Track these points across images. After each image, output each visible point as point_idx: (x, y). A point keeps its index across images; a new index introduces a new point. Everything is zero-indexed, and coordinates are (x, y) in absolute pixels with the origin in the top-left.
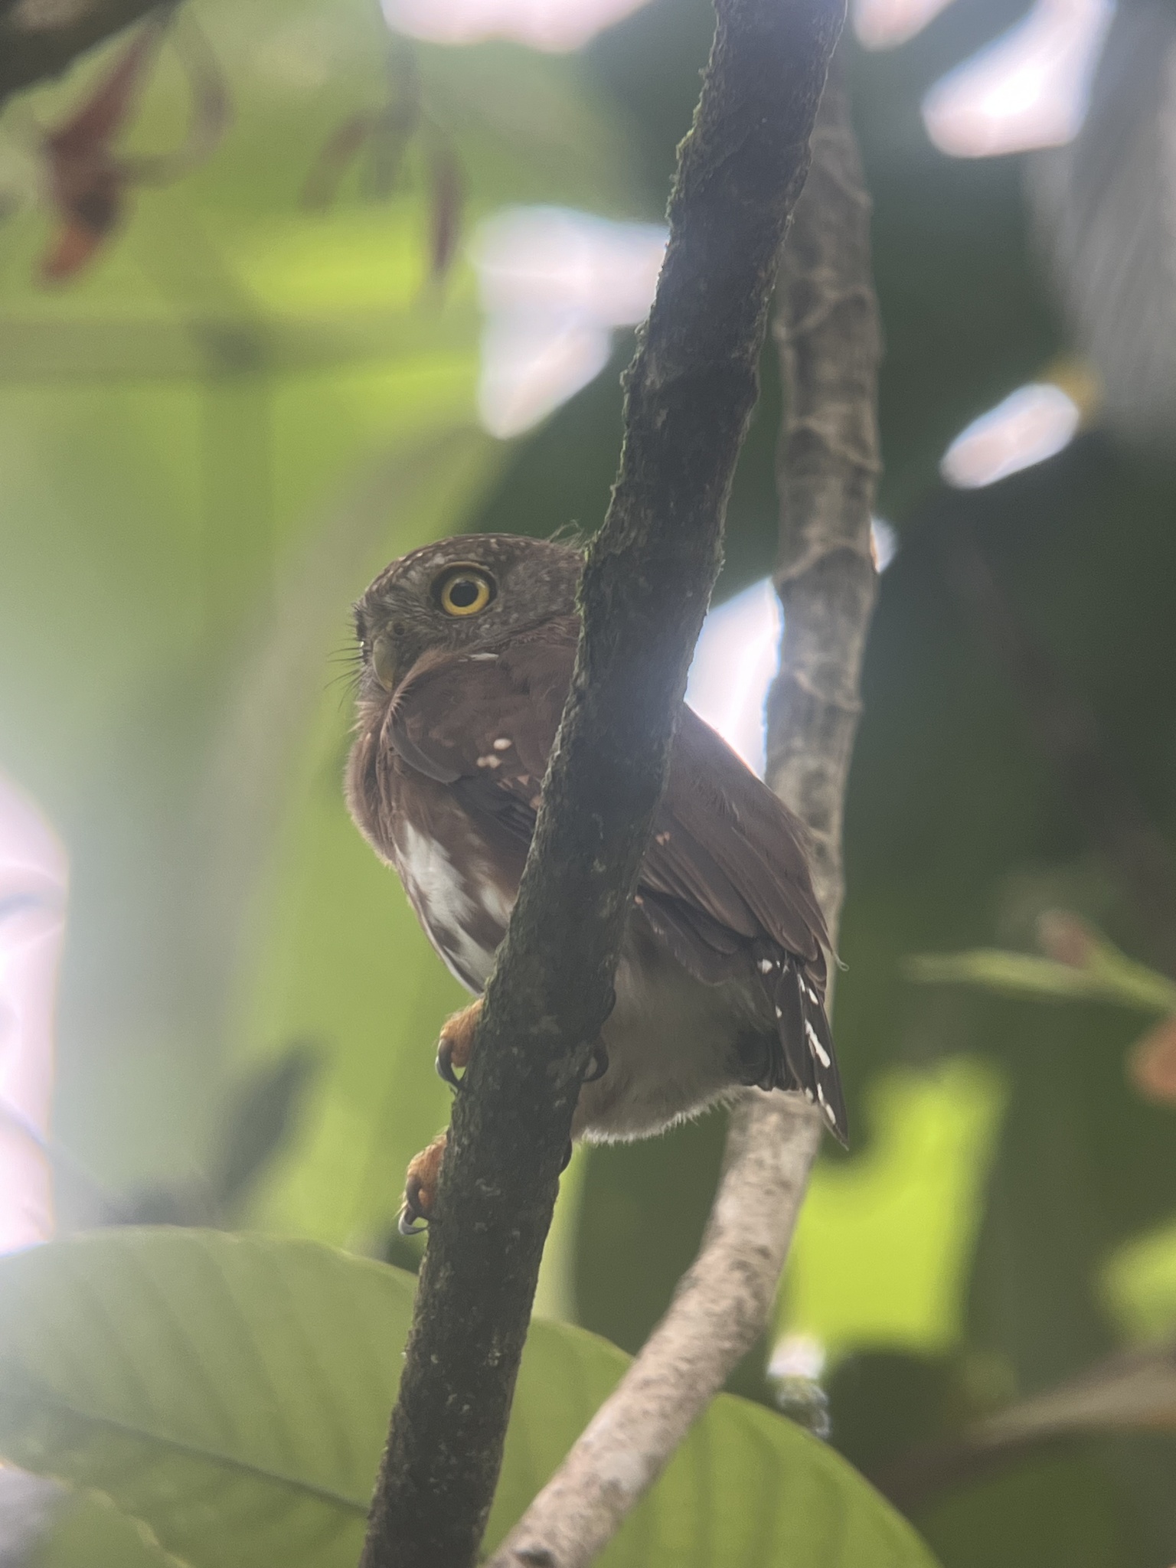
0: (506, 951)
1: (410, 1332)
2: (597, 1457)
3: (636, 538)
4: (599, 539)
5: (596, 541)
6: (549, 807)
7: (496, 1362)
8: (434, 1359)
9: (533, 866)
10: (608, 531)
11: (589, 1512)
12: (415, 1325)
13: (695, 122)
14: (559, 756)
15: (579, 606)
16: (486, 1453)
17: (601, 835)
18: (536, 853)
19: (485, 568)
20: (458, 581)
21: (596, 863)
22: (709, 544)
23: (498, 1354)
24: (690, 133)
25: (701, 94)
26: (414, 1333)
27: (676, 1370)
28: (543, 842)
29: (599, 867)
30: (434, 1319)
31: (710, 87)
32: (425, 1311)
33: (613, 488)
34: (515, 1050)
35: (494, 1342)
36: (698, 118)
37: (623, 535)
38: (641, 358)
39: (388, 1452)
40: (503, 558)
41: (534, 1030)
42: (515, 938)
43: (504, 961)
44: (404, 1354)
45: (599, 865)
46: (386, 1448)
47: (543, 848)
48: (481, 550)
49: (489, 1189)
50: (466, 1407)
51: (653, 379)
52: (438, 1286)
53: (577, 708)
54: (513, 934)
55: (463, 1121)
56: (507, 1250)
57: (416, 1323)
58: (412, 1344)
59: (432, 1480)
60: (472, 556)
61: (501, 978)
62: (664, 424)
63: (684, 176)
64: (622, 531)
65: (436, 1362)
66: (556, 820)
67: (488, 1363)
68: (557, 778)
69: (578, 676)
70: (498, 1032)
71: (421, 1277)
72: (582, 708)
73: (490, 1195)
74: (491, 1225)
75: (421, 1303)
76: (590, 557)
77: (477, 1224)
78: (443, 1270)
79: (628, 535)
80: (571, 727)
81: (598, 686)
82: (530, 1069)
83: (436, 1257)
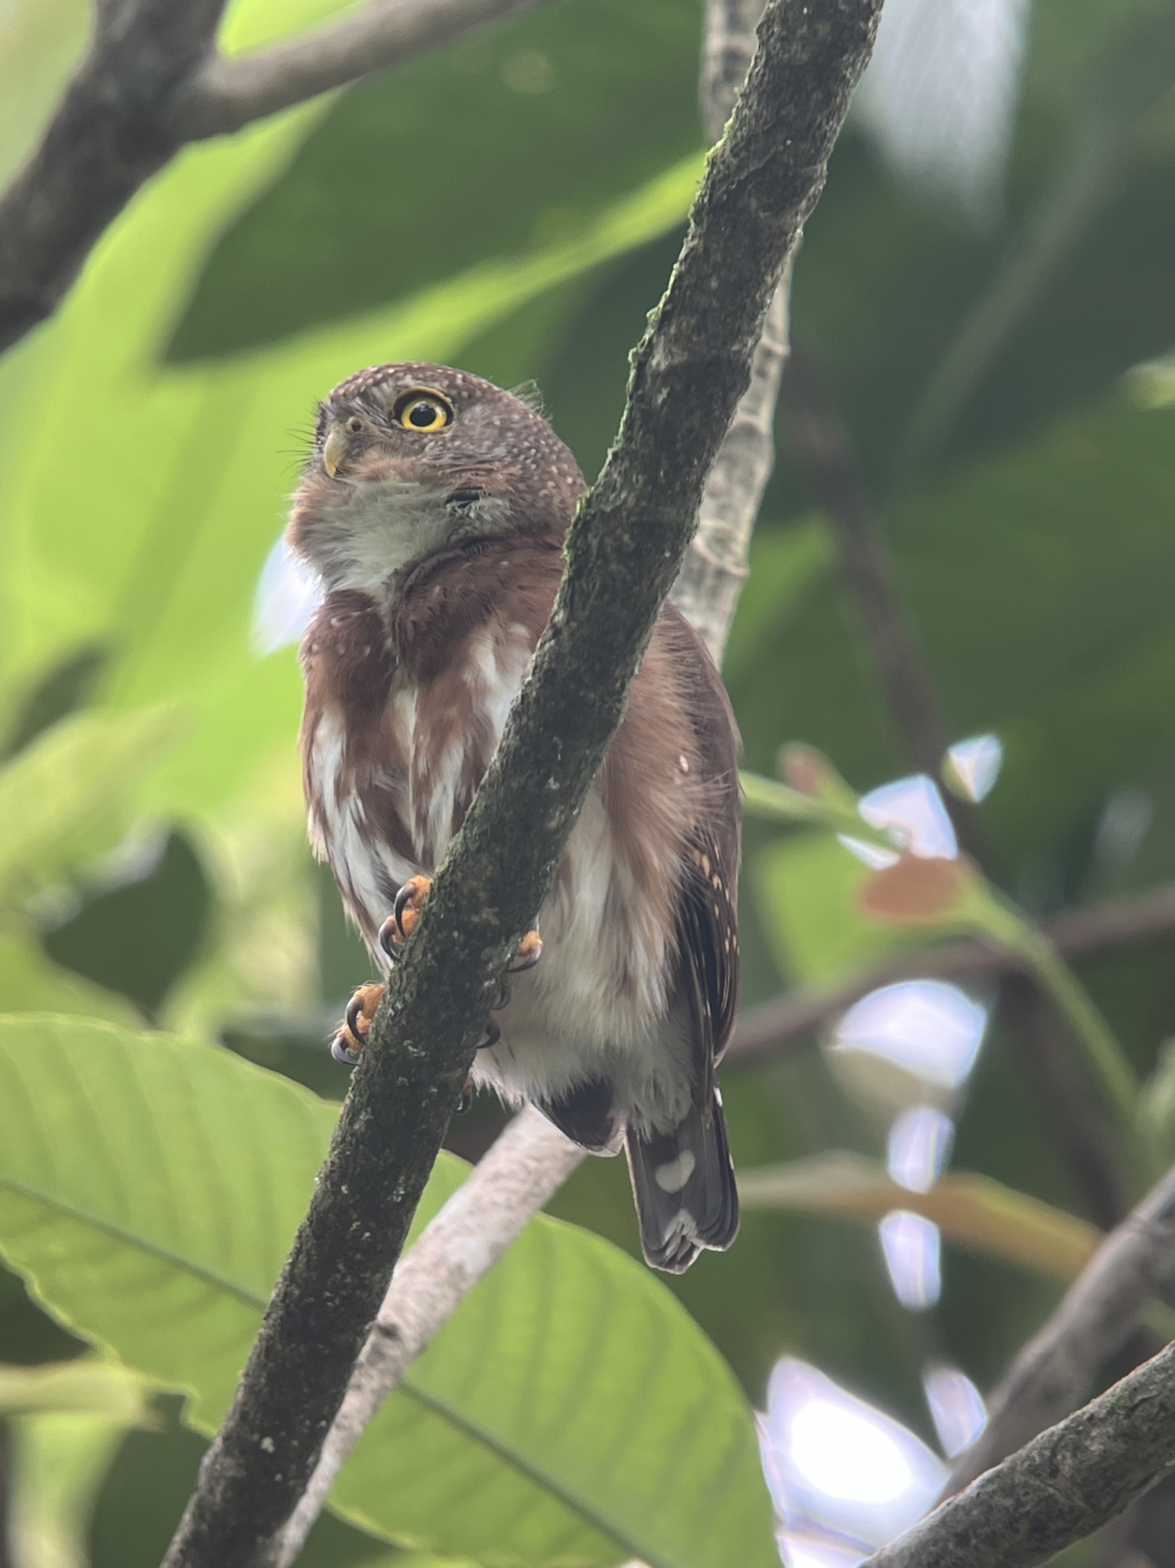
0: (459, 846)
1: (326, 1162)
2: (447, 1240)
3: (625, 500)
4: (591, 495)
5: (588, 496)
6: (514, 726)
7: (400, 1199)
8: (344, 1188)
10: (600, 489)
11: (437, 1291)
12: (330, 1157)
13: (725, 135)
14: (529, 682)
15: (566, 553)
16: (378, 1276)
17: (559, 757)
18: (498, 764)
19: (448, 400)
21: (551, 781)
23: (402, 1192)
24: (719, 144)
25: (734, 110)
26: (329, 1164)
28: (503, 754)
29: (553, 784)
30: (348, 1155)
31: (743, 105)
32: (342, 1146)
33: (610, 452)
34: (456, 934)
35: (400, 1181)
36: (729, 132)
37: (613, 496)
38: (651, 340)
39: (291, 1263)
41: (475, 919)
42: (469, 836)
43: (455, 854)
44: (317, 1179)
45: (553, 782)
46: (290, 1260)
47: (504, 762)
49: (415, 1050)
50: (367, 1234)
51: (659, 360)
52: (356, 1127)
53: (553, 642)
54: (467, 831)
55: (400, 987)
56: (424, 1104)
57: (333, 1155)
58: (326, 1172)
59: (328, 1294)
60: (436, 385)
61: (451, 869)
62: (664, 402)
63: (710, 182)
64: (613, 491)
65: (346, 1192)
66: (520, 738)
67: (392, 1199)
68: (526, 702)
69: (556, 613)
70: (442, 916)
71: (342, 1116)
72: (557, 643)
73: (415, 1055)
74: (413, 1080)
75: (339, 1139)
76: (581, 509)
77: (400, 1079)
78: (363, 1113)
79: (619, 494)
80: (544, 657)
81: (574, 625)
82: (466, 952)
83: (359, 1101)
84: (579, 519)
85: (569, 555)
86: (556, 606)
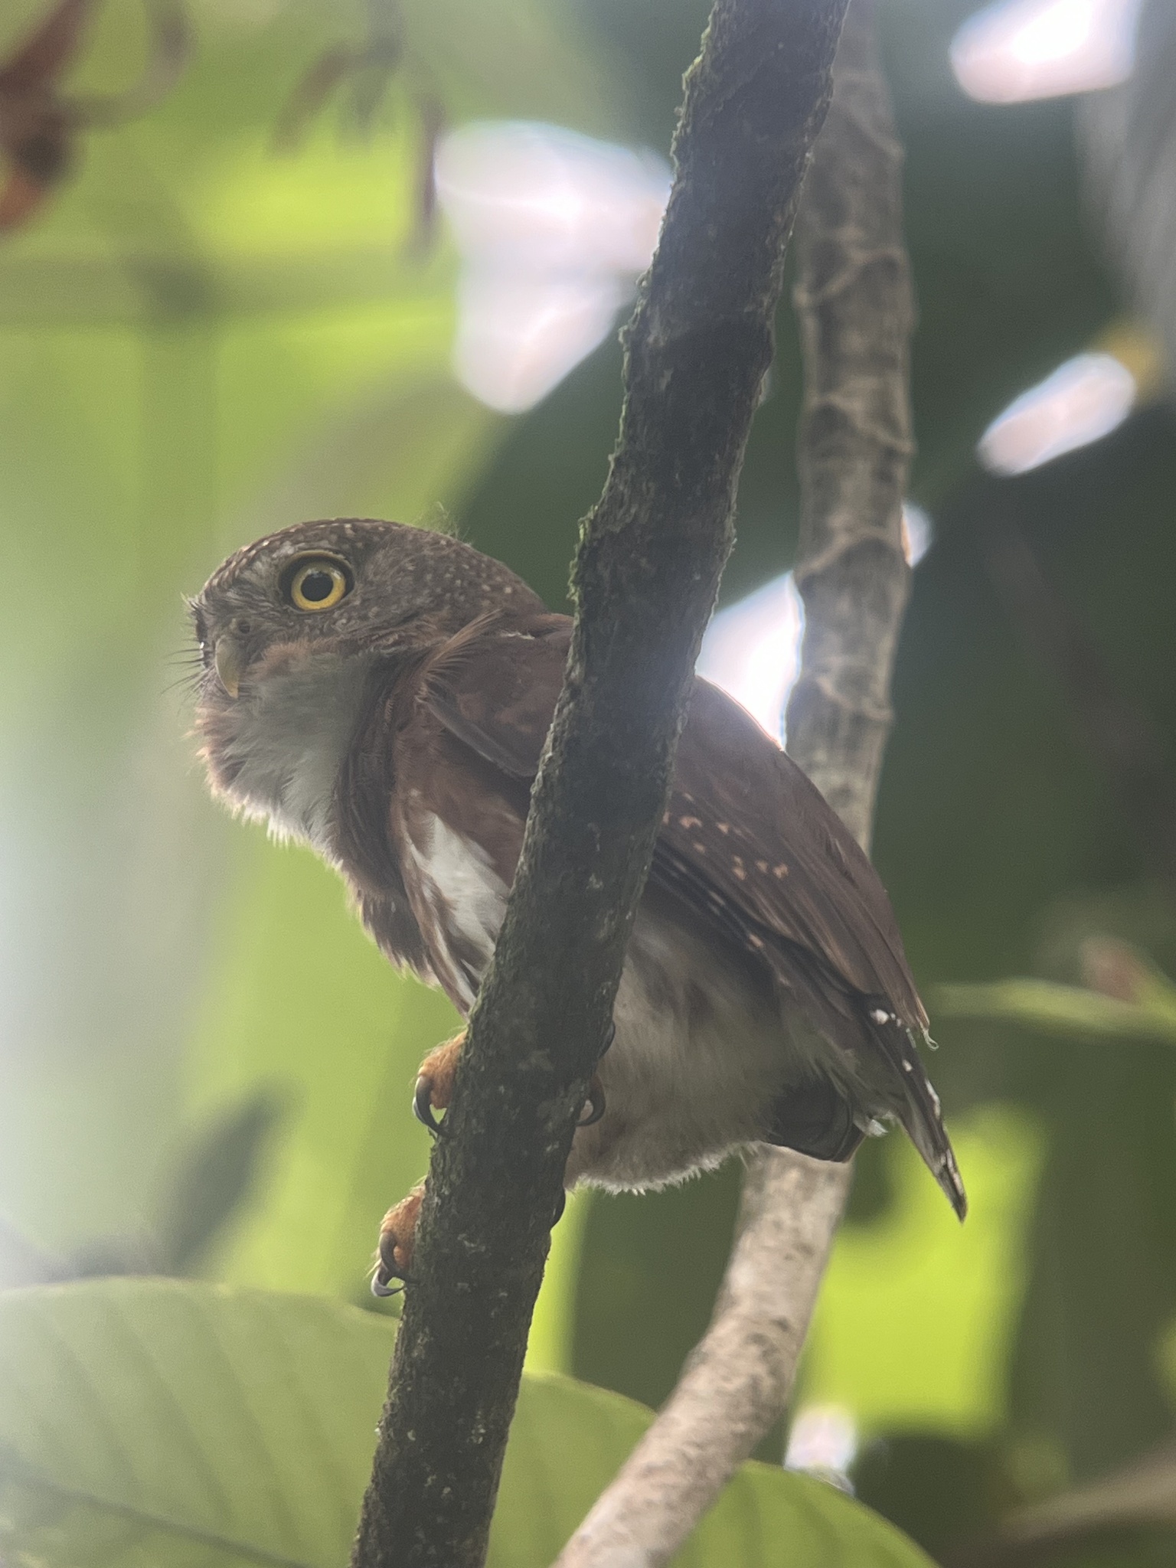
0: (492, 978)
1: (384, 1406)
2: (594, 1552)
3: (636, 516)
4: (596, 516)
5: (592, 518)
6: (538, 816)
7: (481, 1439)
8: (410, 1435)
9: (522, 881)
10: (606, 507)
12: (390, 1398)
13: (703, 48)
14: (550, 759)
15: (573, 590)
16: (469, 1542)
17: (598, 846)
18: (525, 868)
19: (340, 557)
20: (309, 572)
21: (593, 879)
22: (718, 520)
23: (482, 1431)
24: (698, 60)
25: (710, 17)
26: (388, 1407)
27: (684, 1455)
28: (532, 856)
29: (595, 883)
30: (411, 1392)
31: (720, 9)
32: (400, 1382)
33: (611, 458)
34: (502, 1089)
35: (478, 1417)
36: (707, 44)
37: (622, 511)
38: (643, 312)
39: (360, 1540)
40: (360, 545)
41: (523, 1066)
42: (502, 962)
43: (489, 988)
44: (377, 1430)
45: (595, 881)
46: (358, 1537)
47: (533, 863)
48: (334, 537)
49: (472, 1245)
50: (447, 1490)
51: (656, 336)
52: (415, 1354)
53: (571, 705)
54: (500, 958)
55: (443, 1168)
56: (494, 1314)
57: (392, 1395)
58: (386, 1419)
60: (325, 543)
61: (486, 1007)
62: (668, 387)
63: (691, 109)
64: (621, 507)
65: (413, 1439)
66: (548, 831)
67: (471, 1440)
68: (549, 784)
69: (572, 669)
70: (483, 1069)
71: (397, 1344)
72: (576, 705)
73: (473, 1251)
74: (475, 1285)
75: (396, 1373)
76: (585, 534)
77: (459, 1284)
78: (421, 1335)
79: (628, 510)
80: (563, 726)
81: (594, 680)
82: (517, 1110)
83: (413, 1321)
84: (584, 547)
85: (577, 594)
86: (570, 661)
